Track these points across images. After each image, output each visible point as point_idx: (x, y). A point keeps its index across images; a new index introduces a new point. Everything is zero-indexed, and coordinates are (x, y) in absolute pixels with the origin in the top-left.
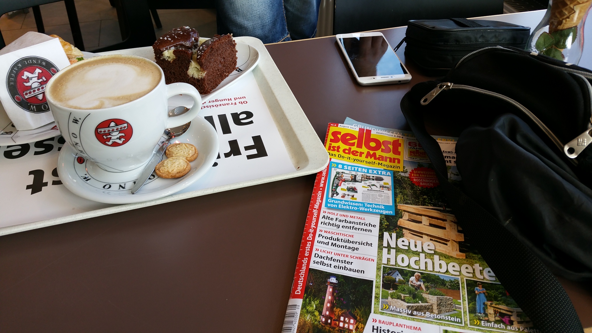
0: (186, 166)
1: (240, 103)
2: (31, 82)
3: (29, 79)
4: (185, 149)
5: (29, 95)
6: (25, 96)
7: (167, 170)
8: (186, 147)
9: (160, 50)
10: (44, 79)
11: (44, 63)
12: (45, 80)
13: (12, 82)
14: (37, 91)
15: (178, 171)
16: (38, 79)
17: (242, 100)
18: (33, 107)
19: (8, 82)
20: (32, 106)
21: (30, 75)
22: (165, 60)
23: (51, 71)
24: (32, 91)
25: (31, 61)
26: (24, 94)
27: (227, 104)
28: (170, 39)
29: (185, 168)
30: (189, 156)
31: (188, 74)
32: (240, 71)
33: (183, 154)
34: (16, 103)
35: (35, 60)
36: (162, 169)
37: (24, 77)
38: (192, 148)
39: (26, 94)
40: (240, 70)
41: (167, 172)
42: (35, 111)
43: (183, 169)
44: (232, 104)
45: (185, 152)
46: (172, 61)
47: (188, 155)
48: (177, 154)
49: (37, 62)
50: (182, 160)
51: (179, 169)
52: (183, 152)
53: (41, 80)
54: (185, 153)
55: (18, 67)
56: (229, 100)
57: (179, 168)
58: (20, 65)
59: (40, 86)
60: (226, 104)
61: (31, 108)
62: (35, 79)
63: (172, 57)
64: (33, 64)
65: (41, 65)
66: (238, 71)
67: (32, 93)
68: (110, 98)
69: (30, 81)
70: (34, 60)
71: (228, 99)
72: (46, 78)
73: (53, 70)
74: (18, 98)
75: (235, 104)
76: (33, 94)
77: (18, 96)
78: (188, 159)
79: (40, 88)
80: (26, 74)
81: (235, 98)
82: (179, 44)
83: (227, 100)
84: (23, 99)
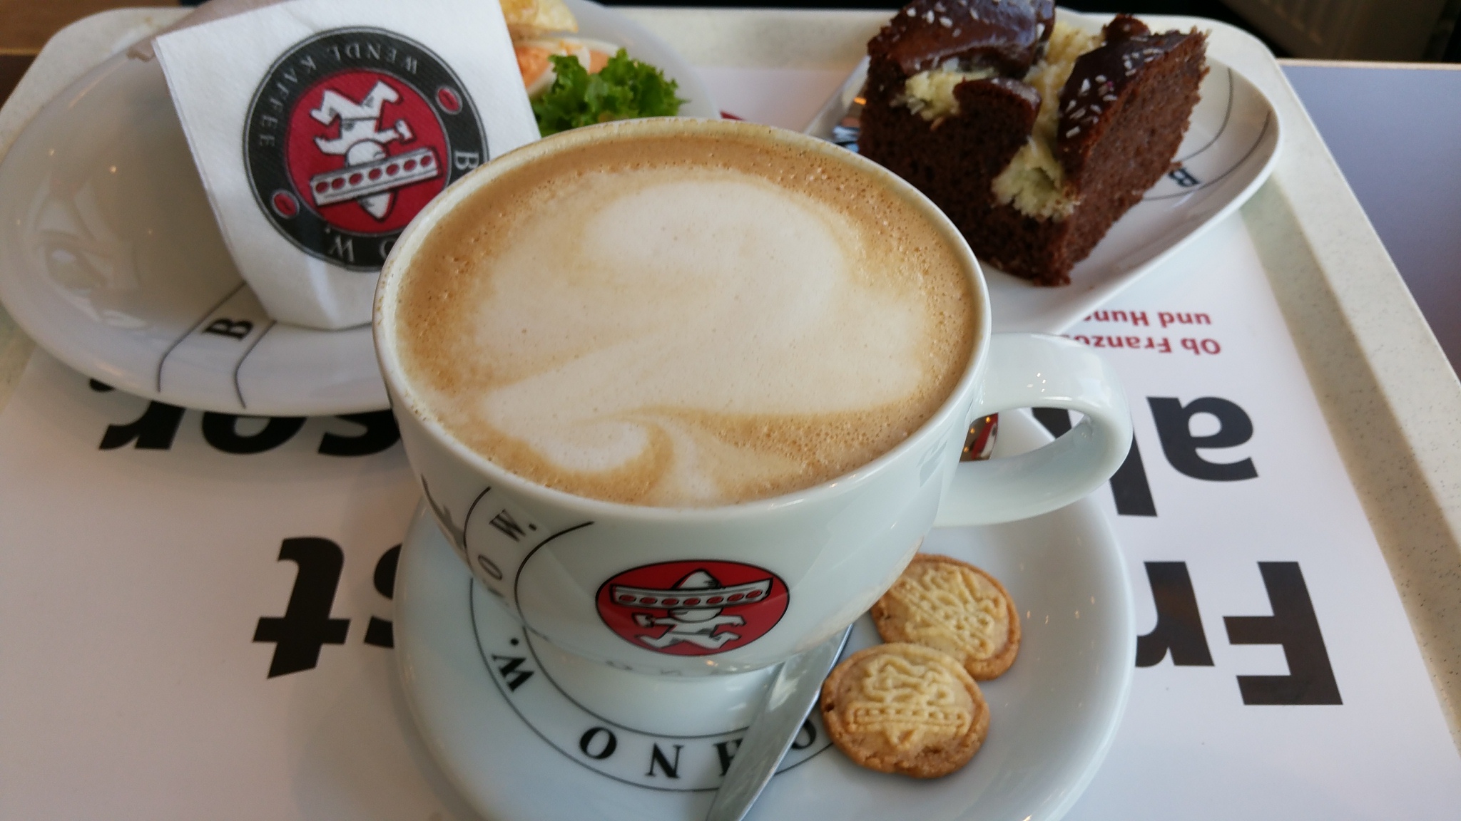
0: (968, 719)
1: (1189, 344)
2: (348, 136)
3: (340, 126)
4: (965, 602)
5: (330, 191)
6: (316, 194)
7: (877, 727)
8: (967, 594)
9: (898, 68)
10: (404, 129)
11: (411, 64)
12: (407, 134)
13: (267, 131)
14: (366, 181)
15: (930, 742)
16: (380, 128)
17: (1197, 332)
18: (343, 242)
19: (250, 132)
20: (338, 240)
21: (346, 108)
22: (908, 111)
23: (438, 99)
24: (346, 176)
25: (357, 47)
26: (310, 188)
27: (1128, 340)
28: (946, 22)
29: (965, 730)
30: (982, 656)
31: (994, 189)
32: (1187, 181)
33: (955, 638)
34: (274, 221)
35: (375, 47)
36: (856, 716)
37: (323, 116)
38: (996, 602)
39: (322, 187)
40: (1188, 176)
41: (880, 741)
42: (351, 257)
43: (956, 734)
44: (1151, 344)
45: (963, 623)
46: (938, 122)
47: (977, 650)
48: (925, 624)
49: (384, 53)
50: (952, 671)
51: (936, 734)
52: (953, 622)
53: (388, 135)
54: (966, 633)
55: (300, 70)
56: (1135, 320)
57: (936, 729)
58: (310, 63)
59: (384, 160)
60: (1124, 342)
61: (336, 250)
62: (366, 129)
63: (939, 106)
64: (366, 60)
65: (399, 68)
66: (1181, 182)
67: (348, 186)
68: (706, 421)
69: (345, 134)
70: (371, 48)
71: (1133, 314)
72: (411, 128)
73: (446, 95)
74: (283, 204)
75: (1166, 346)
76: (348, 191)
77: (284, 193)
78: (978, 668)
79: (384, 167)
80: (333, 103)
81: (1161, 316)
82: (983, 50)
83: (1129, 317)
84: (305, 204)
